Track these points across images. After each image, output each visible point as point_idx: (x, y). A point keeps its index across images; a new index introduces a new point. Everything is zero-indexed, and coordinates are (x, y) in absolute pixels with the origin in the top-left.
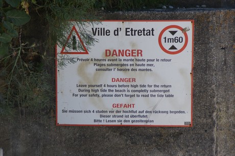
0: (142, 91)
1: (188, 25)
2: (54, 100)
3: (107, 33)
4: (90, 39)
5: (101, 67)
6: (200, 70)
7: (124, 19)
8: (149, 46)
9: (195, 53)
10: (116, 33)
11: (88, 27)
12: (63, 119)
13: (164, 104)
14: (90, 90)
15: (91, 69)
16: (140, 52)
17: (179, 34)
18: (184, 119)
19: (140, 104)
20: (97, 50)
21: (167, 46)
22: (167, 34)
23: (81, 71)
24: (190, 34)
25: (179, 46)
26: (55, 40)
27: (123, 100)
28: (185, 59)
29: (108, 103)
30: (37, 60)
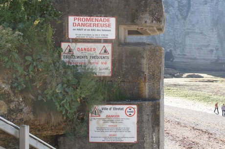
0: (119, 130)
1: (135, 106)
2: (88, 133)
3: (107, 109)
4: (101, 111)
5: (105, 121)
6: (140, 122)
7: (113, 104)
8: (122, 114)
9: (138, 116)
10: (110, 109)
11: (100, 107)
12: (91, 140)
13: (127, 134)
14: (101, 129)
15: (101, 122)
16: (118, 116)
17: (132, 110)
18: (134, 140)
19: (119, 134)
20: (104, 115)
21: (128, 114)
22: (128, 110)
23: (98, 123)
24: (136, 110)
25: (132, 114)
26: (89, 112)
27: (113, 133)
28: (134, 119)
29: (107, 134)
30: (82, 119)
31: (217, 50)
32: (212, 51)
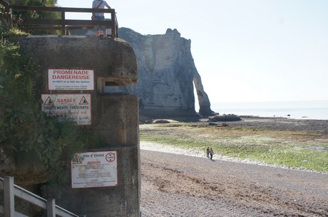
0: (101, 175)
1: (115, 152)
2: (71, 180)
3: (88, 156)
4: (83, 159)
5: (87, 168)
6: (120, 167)
7: (94, 151)
8: (102, 160)
9: (118, 161)
10: (91, 156)
11: (82, 155)
12: (74, 186)
13: (108, 179)
14: (83, 176)
15: (83, 168)
16: (99, 162)
17: (112, 155)
18: (115, 183)
19: (100, 179)
20: (85, 162)
21: (108, 160)
23: (80, 170)
24: (116, 155)
25: (112, 159)
26: (71, 160)
27: (95, 179)
28: (115, 164)
29: (89, 180)
30: (65, 166)
31: (180, 98)
32: (176, 99)
